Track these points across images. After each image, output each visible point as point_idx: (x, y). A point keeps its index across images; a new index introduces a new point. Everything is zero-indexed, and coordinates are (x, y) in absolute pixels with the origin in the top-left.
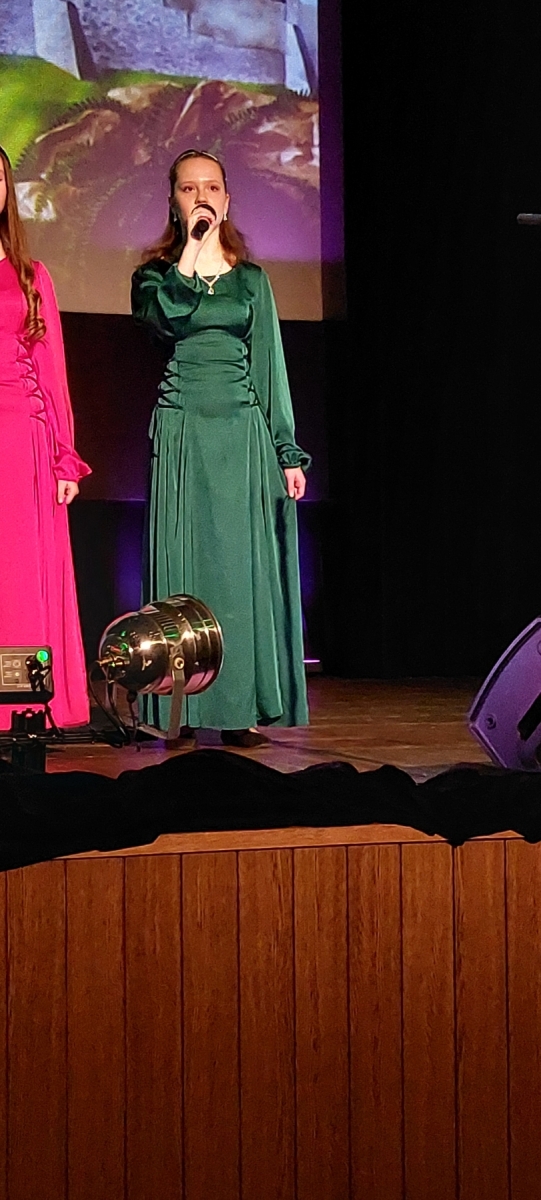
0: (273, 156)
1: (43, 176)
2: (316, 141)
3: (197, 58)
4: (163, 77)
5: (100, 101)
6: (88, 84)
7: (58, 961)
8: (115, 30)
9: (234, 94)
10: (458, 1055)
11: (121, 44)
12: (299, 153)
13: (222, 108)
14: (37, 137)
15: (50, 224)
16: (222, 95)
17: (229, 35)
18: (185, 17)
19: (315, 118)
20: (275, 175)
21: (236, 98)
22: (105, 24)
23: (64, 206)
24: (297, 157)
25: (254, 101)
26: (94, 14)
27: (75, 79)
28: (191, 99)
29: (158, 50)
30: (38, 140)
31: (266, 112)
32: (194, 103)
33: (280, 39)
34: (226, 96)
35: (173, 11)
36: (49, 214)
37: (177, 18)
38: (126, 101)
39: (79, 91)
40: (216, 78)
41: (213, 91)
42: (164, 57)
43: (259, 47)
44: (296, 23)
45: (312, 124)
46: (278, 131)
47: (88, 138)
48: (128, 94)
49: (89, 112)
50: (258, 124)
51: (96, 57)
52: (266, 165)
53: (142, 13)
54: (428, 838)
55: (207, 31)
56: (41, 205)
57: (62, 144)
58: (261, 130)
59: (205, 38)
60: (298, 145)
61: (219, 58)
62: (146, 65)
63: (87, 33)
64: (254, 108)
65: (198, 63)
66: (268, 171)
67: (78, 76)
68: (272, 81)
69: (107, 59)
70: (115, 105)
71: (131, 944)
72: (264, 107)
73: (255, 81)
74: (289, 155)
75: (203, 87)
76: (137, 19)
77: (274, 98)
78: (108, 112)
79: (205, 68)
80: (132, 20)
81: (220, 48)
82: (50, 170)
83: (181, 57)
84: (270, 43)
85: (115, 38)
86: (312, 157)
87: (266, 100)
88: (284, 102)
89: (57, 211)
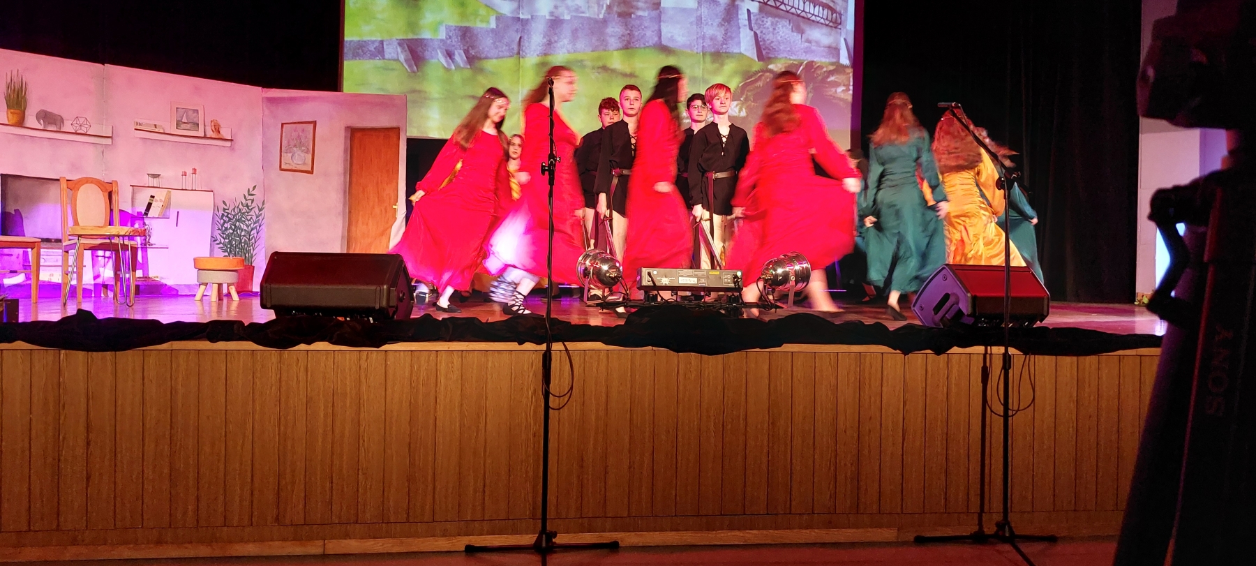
0: (833, 90)
1: (742, 99)
2: (851, 84)
3: (804, 52)
4: (790, 59)
5: (765, 69)
6: (761, 63)
7: (744, 391)
8: (772, 42)
9: (818, 66)
10: (904, 440)
11: (775, 47)
12: (844, 88)
13: (814, 71)
14: (741, 83)
15: (744, 118)
16: (812, 66)
17: (818, 43)
18: (800, 36)
19: (851, 75)
20: (834, 97)
21: (820, 67)
22: (768, 40)
23: (749, 110)
24: (843, 90)
25: (827, 67)
26: (764, 36)
27: (755, 61)
28: (801, 68)
29: (789, 49)
30: (740, 85)
31: (831, 73)
32: (803, 69)
33: (838, 43)
34: (815, 67)
35: (795, 34)
36: (743, 114)
37: (797, 36)
38: (775, 69)
39: (757, 66)
40: (812, 59)
41: (810, 65)
42: (791, 52)
43: (829, 47)
44: (844, 37)
45: (850, 77)
46: (836, 80)
47: (760, 84)
48: (776, 66)
49: (759, 74)
50: (828, 77)
51: (764, 52)
52: (830, 93)
53: (783, 35)
54: (894, 351)
55: (809, 41)
56: (741, 110)
57: (750, 87)
58: (829, 80)
59: (807, 44)
60: (844, 85)
61: (812, 52)
62: (785, 55)
63: (761, 43)
64: (826, 71)
65: (804, 54)
66: (831, 96)
67: (757, 60)
68: (834, 60)
69: (768, 53)
70: (771, 71)
71: (772, 386)
72: (830, 71)
73: (827, 60)
74: (840, 89)
75: (806, 64)
76: (781, 37)
77: (834, 67)
78: (768, 74)
79: (807, 56)
80: (779, 38)
81: (814, 48)
82: (744, 96)
83: (797, 52)
84: (834, 45)
85: (772, 45)
86: (849, 90)
87: (831, 68)
88: (839, 68)
89: (747, 112)
